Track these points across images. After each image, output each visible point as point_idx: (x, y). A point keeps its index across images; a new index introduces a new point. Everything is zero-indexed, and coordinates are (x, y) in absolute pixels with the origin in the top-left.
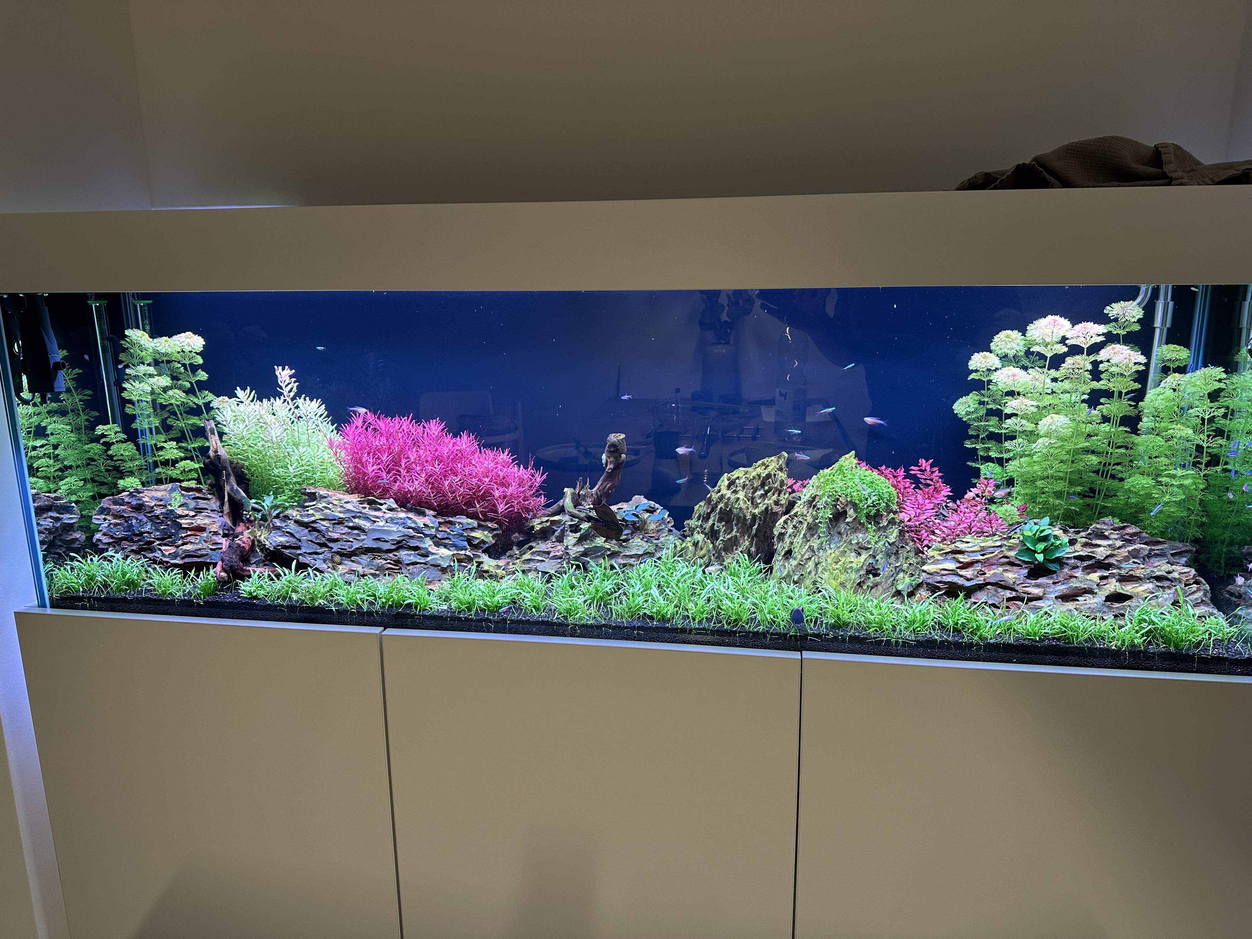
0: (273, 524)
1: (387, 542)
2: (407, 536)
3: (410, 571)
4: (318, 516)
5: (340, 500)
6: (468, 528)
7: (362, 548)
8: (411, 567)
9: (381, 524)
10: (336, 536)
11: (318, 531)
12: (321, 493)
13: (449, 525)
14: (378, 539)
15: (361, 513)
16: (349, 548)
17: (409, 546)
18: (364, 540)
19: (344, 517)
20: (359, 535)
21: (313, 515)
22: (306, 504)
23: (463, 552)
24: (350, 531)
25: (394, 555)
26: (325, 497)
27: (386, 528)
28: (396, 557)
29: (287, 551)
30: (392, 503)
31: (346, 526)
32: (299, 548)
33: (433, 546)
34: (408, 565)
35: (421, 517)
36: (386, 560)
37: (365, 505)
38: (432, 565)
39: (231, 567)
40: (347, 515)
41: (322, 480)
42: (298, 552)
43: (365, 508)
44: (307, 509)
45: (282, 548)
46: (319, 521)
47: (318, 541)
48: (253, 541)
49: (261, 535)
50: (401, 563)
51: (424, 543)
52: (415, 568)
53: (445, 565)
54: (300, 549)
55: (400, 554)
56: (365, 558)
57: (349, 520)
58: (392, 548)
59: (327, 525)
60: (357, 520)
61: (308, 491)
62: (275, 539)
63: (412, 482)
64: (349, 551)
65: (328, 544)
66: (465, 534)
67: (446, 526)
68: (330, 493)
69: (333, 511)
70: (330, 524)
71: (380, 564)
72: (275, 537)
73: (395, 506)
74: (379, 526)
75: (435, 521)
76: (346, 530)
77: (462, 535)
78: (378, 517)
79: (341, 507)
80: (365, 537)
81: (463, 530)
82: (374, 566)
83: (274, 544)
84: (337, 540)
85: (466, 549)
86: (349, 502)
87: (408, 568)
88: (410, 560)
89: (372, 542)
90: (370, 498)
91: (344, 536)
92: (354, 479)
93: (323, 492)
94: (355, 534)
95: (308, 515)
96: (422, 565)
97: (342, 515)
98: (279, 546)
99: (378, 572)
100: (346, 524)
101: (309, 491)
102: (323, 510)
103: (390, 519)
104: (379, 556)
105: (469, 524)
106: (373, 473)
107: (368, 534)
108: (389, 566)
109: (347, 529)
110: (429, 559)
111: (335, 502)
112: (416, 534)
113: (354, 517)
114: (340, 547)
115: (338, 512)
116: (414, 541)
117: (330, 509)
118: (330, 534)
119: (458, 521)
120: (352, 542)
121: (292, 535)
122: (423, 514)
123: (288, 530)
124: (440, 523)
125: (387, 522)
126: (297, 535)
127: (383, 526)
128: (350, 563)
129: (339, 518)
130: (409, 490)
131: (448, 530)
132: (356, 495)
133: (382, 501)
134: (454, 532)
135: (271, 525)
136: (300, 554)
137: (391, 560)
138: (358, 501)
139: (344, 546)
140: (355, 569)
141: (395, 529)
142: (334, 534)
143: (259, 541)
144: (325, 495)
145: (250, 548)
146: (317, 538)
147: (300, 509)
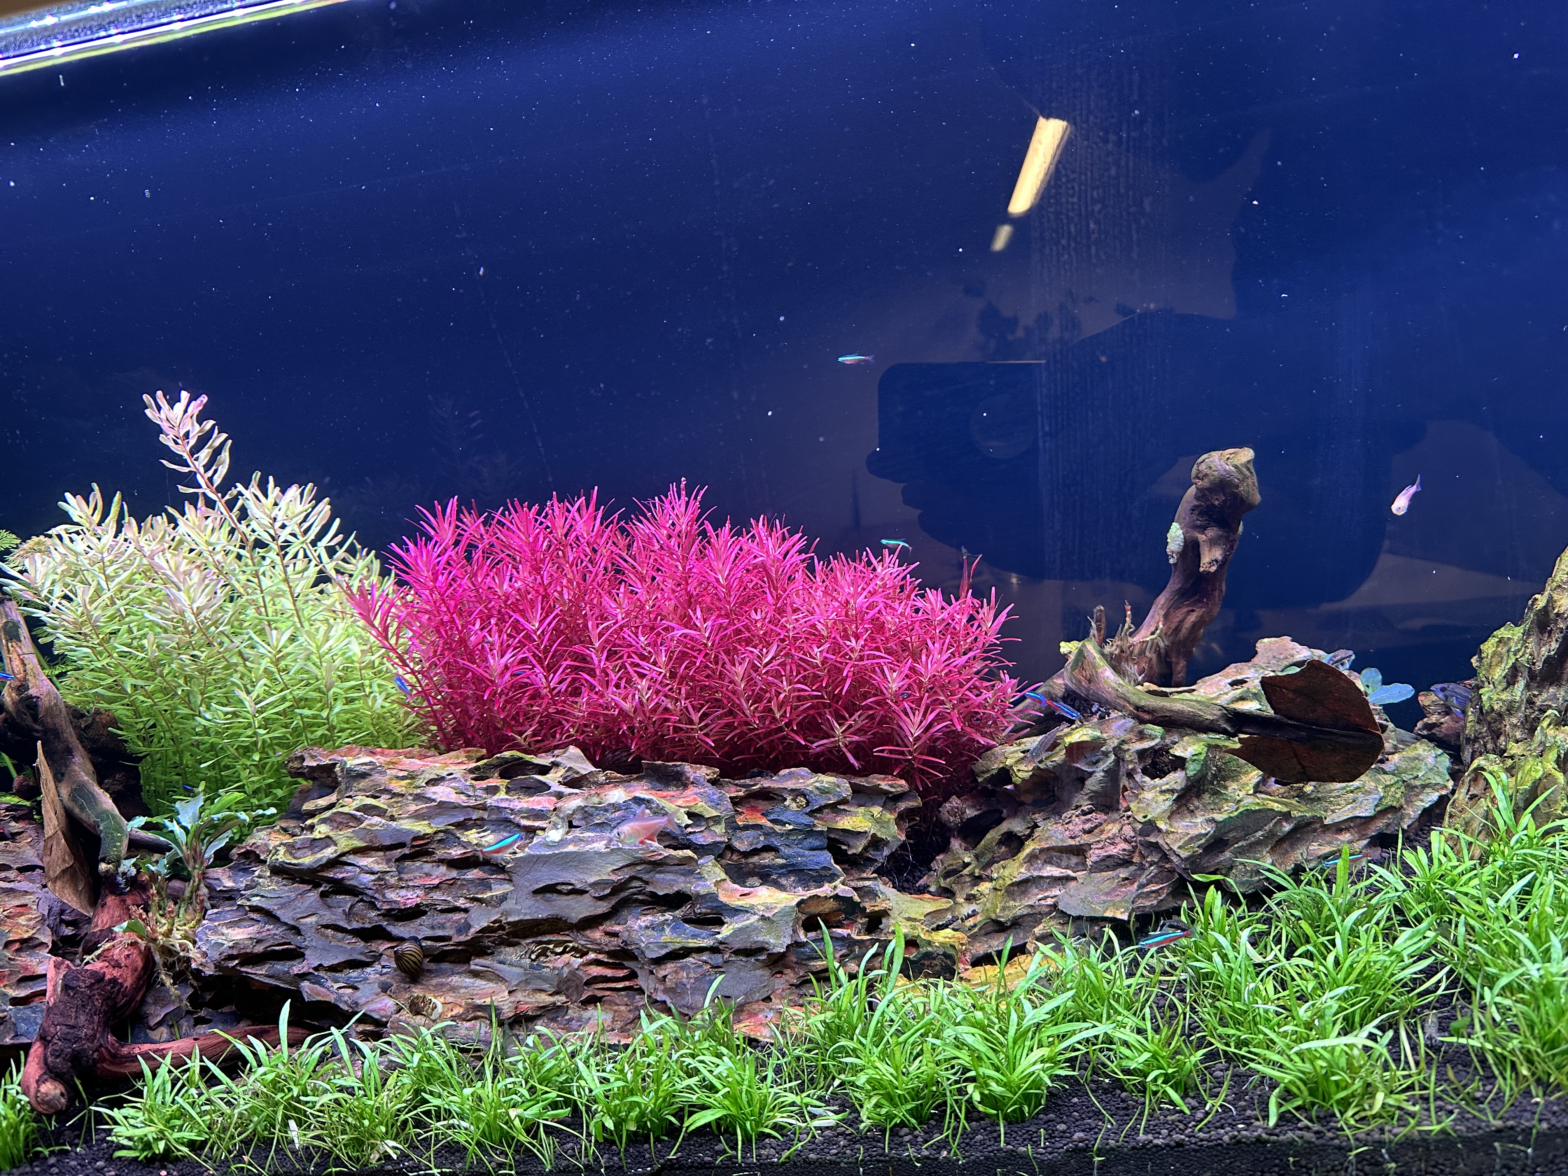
0: (208, 886)
1: (582, 892)
2: (642, 862)
3: (668, 983)
4: (345, 840)
5: (412, 776)
6: (827, 806)
7: (503, 929)
8: (668, 969)
9: (555, 835)
10: (409, 898)
11: (352, 891)
12: (351, 762)
13: (763, 805)
14: (551, 889)
15: (484, 807)
16: (459, 931)
17: (653, 895)
18: (503, 898)
19: (429, 831)
20: (485, 885)
21: (328, 841)
22: (308, 806)
23: (826, 890)
24: (454, 874)
25: (607, 934)
26: (364, 775)
27: (571, 848)
28: (615, 941)
29: (259, 973)
30: (576, 759)
31: (442, 861)
32: (296, 954)
33: (730, 884)
34: (659, 961)
35: (672, 792)
36: (583, 954)
37: (495, 781)
38: (737, 952)
39: (76, 1058)
40: (440, 824)
41: (353, 722)
42: (297, 968)
43: (493, 790)
44: (309, 822)
45: (241, 964)
46: (351, 859)
47: (355, 925)
48: (147, 956)
49: (170, 931)
50: (634, 958)
51: (701, 878)
52: (682, 968)
53: (778, 943)
54: (302, 956)
55: (629, 930)
56: (514, 958)
57: (447, 837)
58: (599, 911)
59: (377, 868)
60: (472, 836)
61: (310, 763)
62: (214, 938)
63: (629, 681)
64: (459, 944)
65: (390, 928)
66: (820, 827)
67: (754, 809)
68: (378, 760)
69: (392, 818)
70: (388, 861)
71: (566, 970)
72: (214, 930)
73: (586, 768)
74: (548, 846)
75: (721, 799)
76: (442, 873)
77: (810, 832)
78: (539, 815)
79: (418, 798)
80: (507, 888)
81: (811, 813)
82: (545, 979)
83: (215, 955)
84: (414, 913)
85: (832, 878)
86: (442, 779)
87: (662, 973)
88: (664, 945)
89: (530, 902)
90: (507, 754)
91: (437, 896)
92: (448, 705)
93: (356, 761)
94: (472, 881)
95: (315, 845)
96: (705, 957)
97: (423, 827)
98: (231, 957)
99: (561, 999)
100: (440, 853)
101: (315, 764)
102: (359, 821)
103: (578, 816)
104: (558, 944)
105: (823, 791)
106: (507, 676)
107: (515, 878)
108: (596, 971)
109: (443, 869)
110: (725, 931)
111: (398, 787)
112: (672, 852)
113: (463, 826)
114: (430, 933)
115: (411, 817)
116: (670, 877)
117: (380, 812)
118: (391, 895)
119: (790, 785)
120: (466, 911)
121: (270, 916)
122: (678, 780)
123: (255, 901)
124: (735, 801)
125: (571, 826)
126: (286, 916)
127: (562, 842)
128: (469, 981)
129: (415, 839)
130: (622, 711)
131: (764, 821)
132: (460, 755)
133: (543, 760)
134: (784, 824)
135: (204, 891)
136: (303, 976)
137: (600, 952)
138: (471, 771)
139: (442, 926)
140: (488, 1001)
141: (600, 846)
142: (403, 892)
143: (167, 951)
144: (363, 769)
145: (139, 979)
146: (349, 915)
147: (291, 824)
